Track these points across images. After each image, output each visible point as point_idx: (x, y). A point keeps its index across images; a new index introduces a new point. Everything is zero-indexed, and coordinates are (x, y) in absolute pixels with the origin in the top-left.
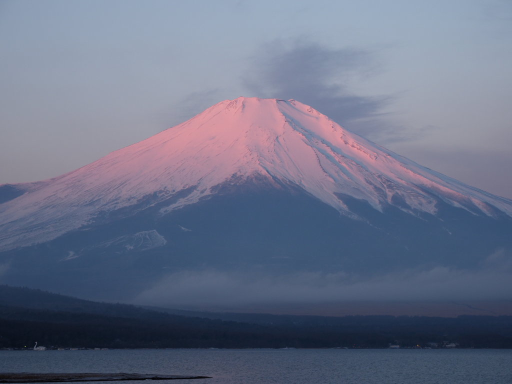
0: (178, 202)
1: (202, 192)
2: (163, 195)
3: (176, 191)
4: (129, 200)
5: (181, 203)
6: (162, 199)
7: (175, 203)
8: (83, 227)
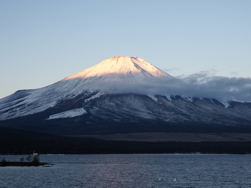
0: (92, 97)
1: (101, 93)
2: (86, 94)
3: (91, 93)
4: (73, 96)
5: (93, 97)
6: (86, 96)
7: (91, 97)
8: (54, 106)
